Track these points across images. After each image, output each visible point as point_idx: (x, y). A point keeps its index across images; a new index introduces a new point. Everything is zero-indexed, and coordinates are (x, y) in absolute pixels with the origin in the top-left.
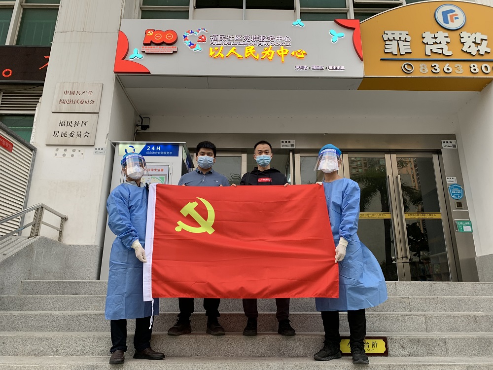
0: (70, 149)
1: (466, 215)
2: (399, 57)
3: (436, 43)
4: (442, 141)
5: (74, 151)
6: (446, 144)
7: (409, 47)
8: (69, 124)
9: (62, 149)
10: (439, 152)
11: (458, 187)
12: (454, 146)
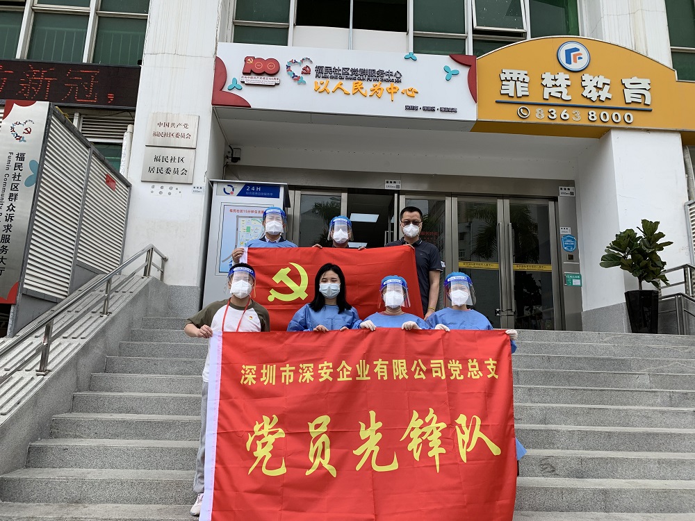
0: (167, 187)
1: (577, 268)
2: (515, 100)
3: (556, 86)
4: (560, 187)
5: (171, 188)
6: (563, 191)
7: (526, 89)
8: (165, 159)
9: (158, 186)
10: (555, 199)
11: (571, 239)
12: (572, 193)
